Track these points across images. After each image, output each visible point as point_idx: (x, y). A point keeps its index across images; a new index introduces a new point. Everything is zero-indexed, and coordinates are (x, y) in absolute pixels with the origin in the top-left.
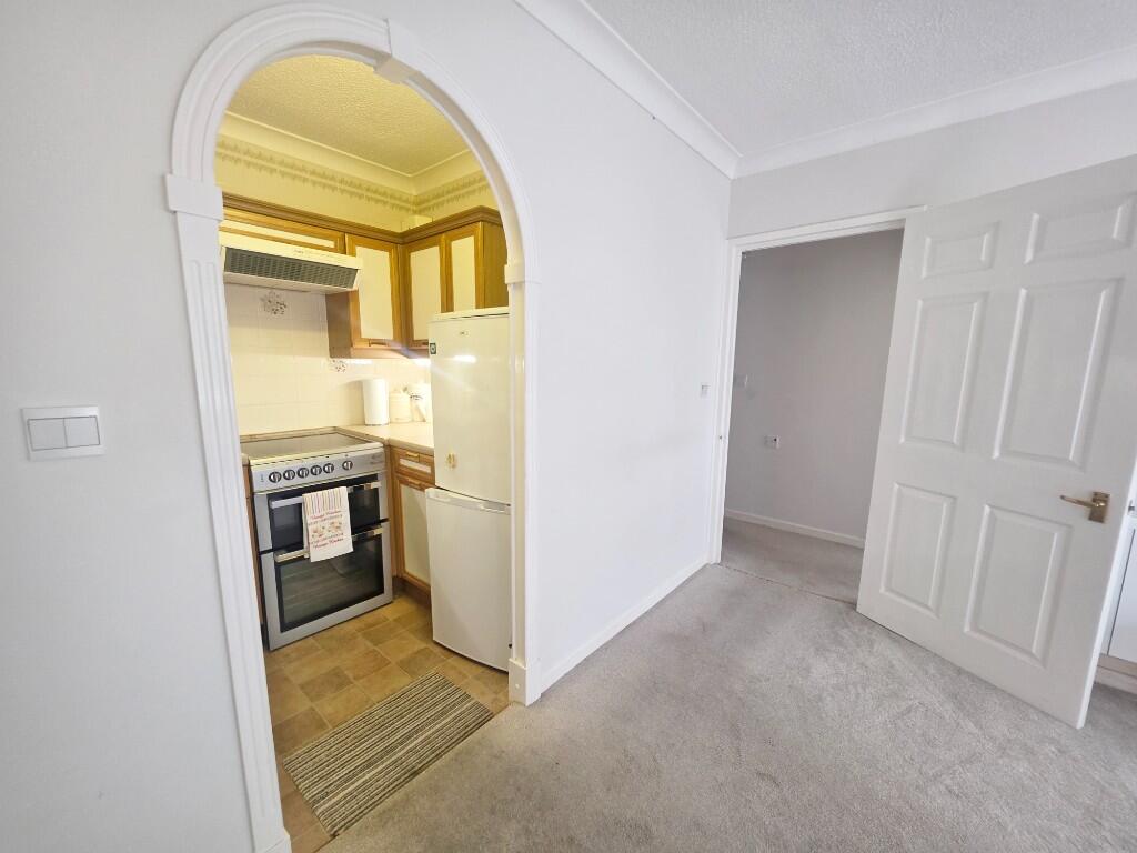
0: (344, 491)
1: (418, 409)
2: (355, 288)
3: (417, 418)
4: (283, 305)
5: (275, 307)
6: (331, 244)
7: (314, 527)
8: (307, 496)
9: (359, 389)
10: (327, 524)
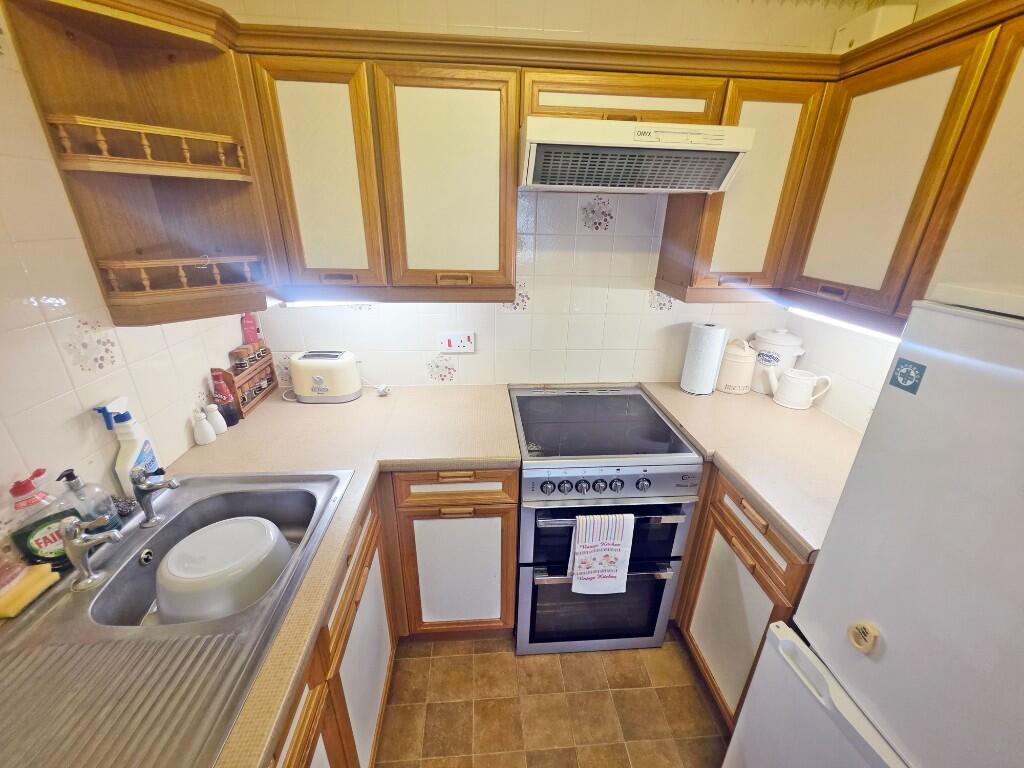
0: (630, 518)
1: (765, 375)
2: (721, 189)
3: (761, 388)
4: (607, 215)
5: (598, 219)
6: (697, 106)
7: (582, 557)
8: (580, 519)
9: (684, 339)
10: (599, 556)
